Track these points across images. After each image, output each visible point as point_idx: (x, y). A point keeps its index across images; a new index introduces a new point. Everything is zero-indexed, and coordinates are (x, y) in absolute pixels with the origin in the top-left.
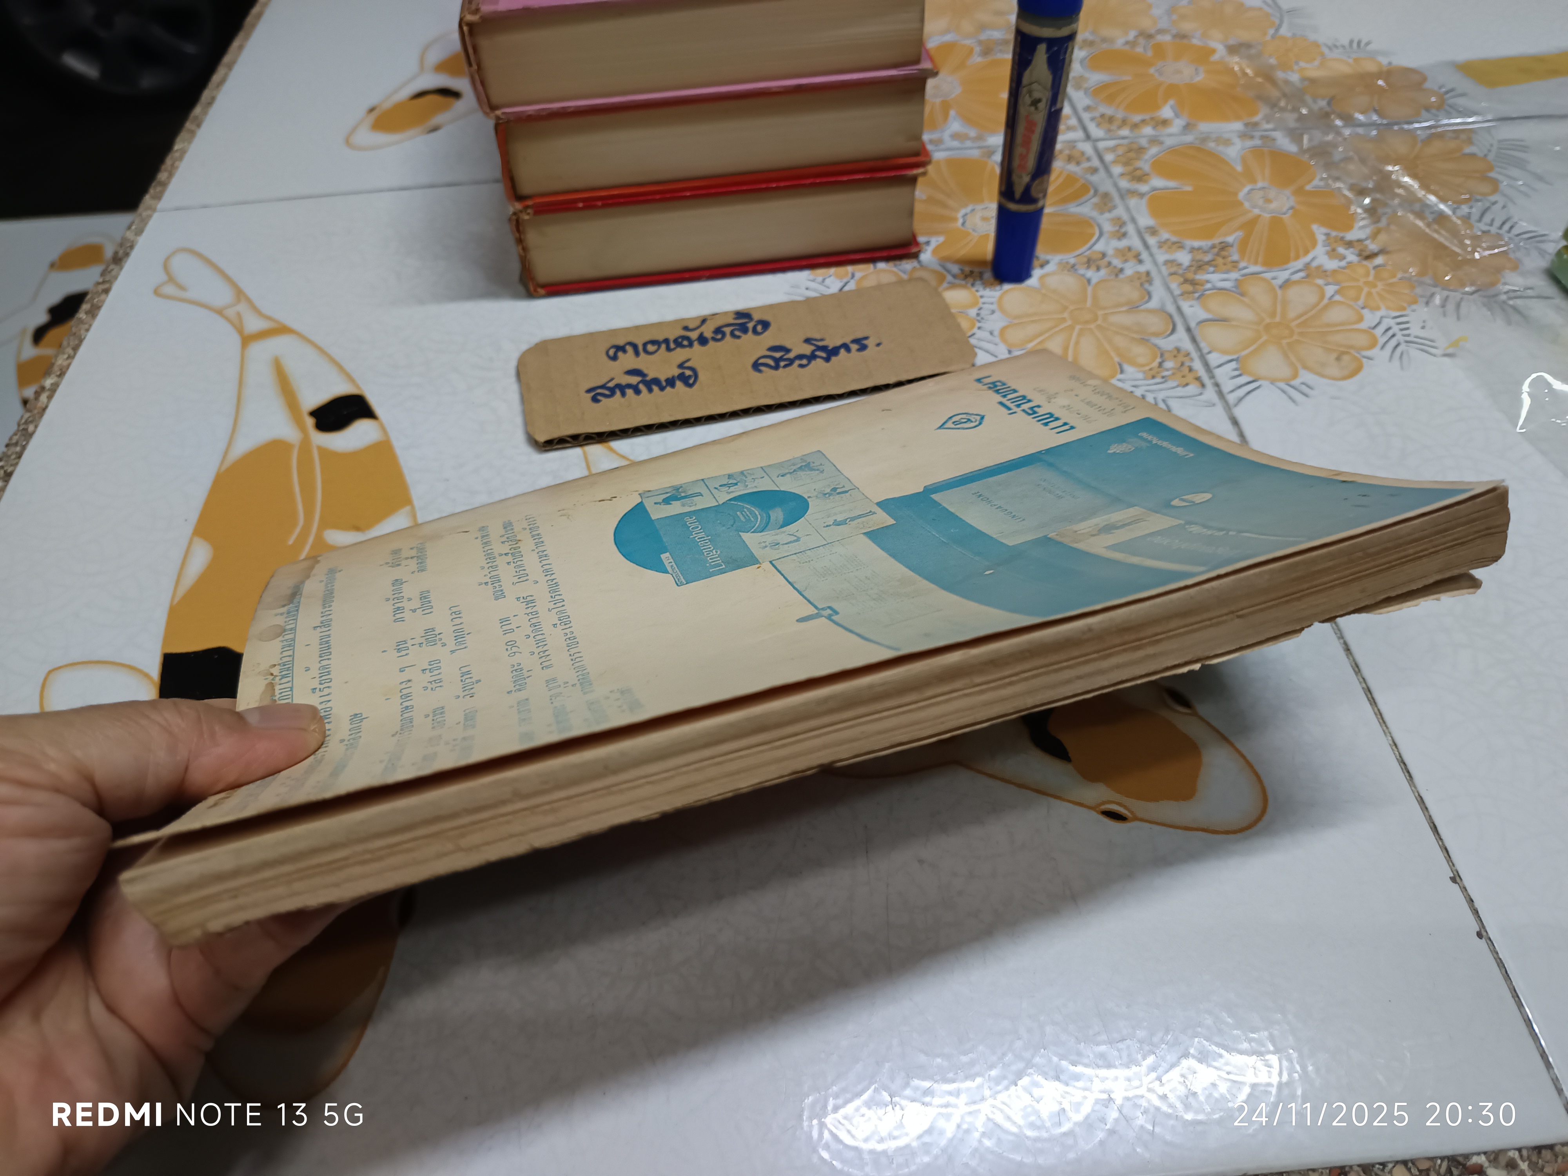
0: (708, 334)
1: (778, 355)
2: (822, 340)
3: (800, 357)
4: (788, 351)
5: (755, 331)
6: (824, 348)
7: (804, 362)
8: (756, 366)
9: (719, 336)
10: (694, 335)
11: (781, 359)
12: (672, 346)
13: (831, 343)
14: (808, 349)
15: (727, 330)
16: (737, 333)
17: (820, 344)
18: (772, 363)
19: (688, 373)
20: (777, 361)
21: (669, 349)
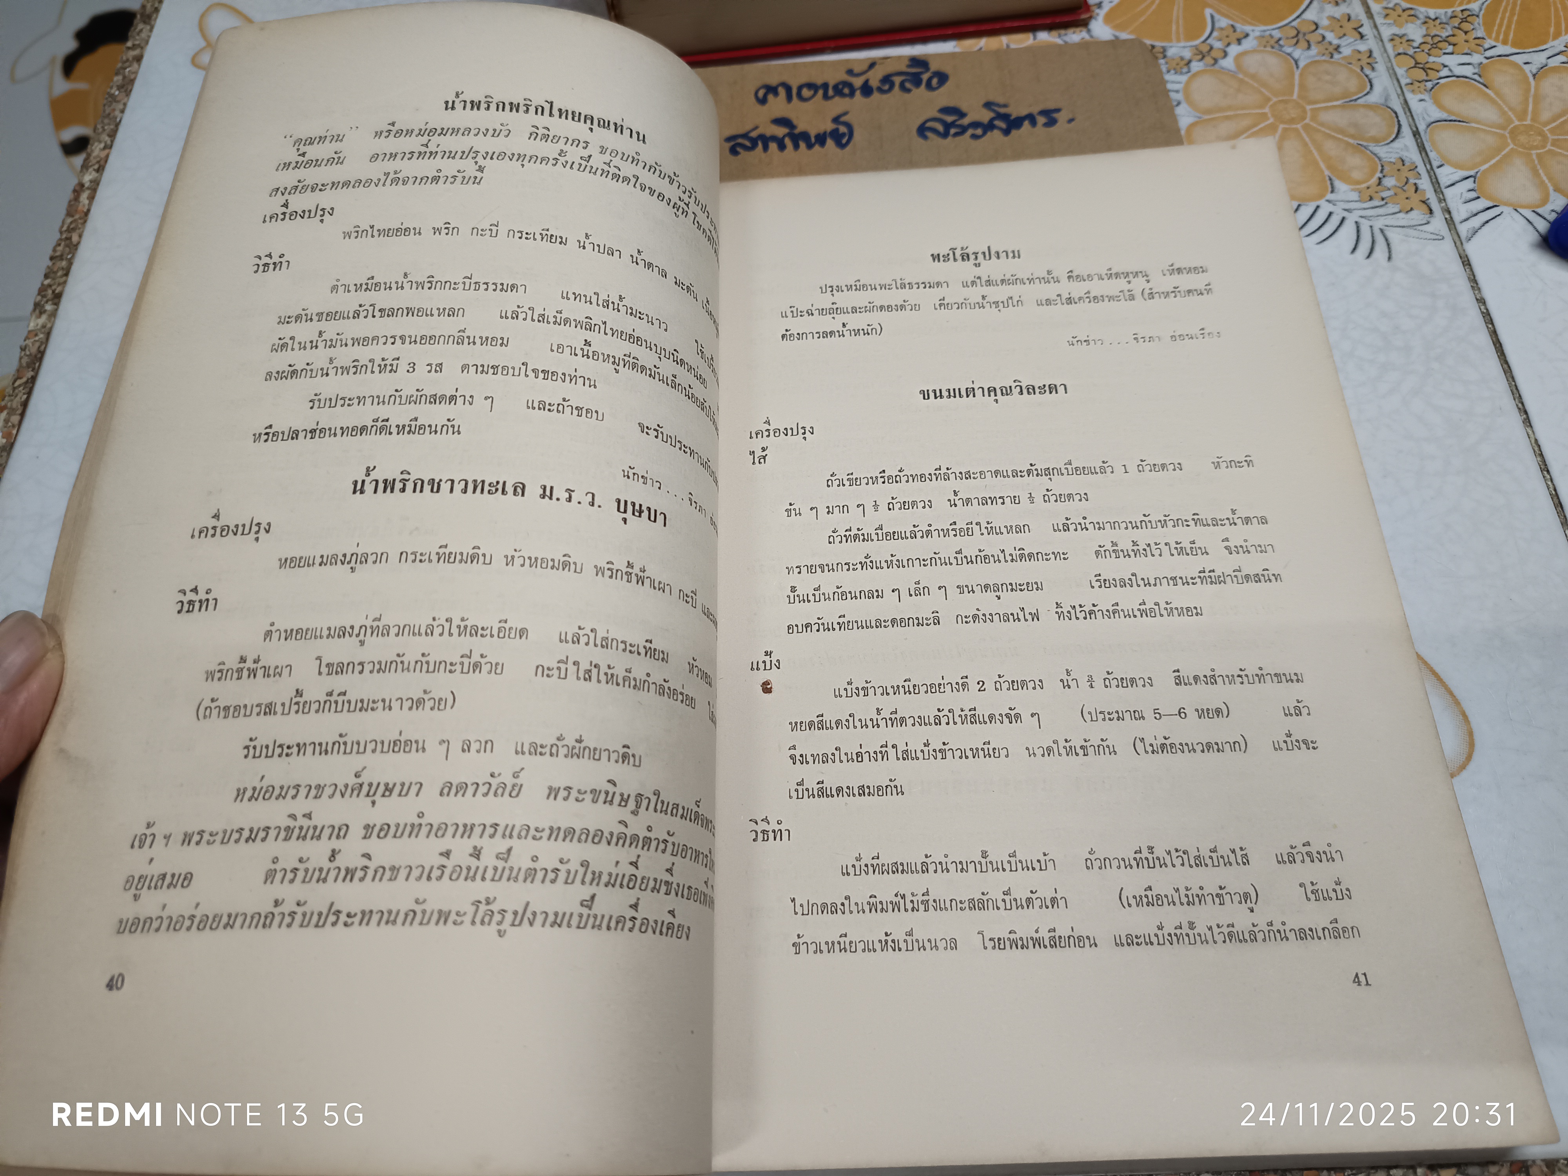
0: (874, 83)
1: (950, 119)
2: (1005, 106)
3: (975, 125)
4: (962, 115)
5: (929, 86)
6: (1005, 117)
7: (979, 131)
8: (922, 130)
9: (886, 87)
10: (858, 82)
11: (953, 124)
12: (831, 92)
13: (1017, 110)
14: (986, 116)
15: (897, 80)
16: (908, 85)
17: (1002, 111)
18: (940, 128)
19: (843, 129)
20: (947, 126)
21: (826, 97)
